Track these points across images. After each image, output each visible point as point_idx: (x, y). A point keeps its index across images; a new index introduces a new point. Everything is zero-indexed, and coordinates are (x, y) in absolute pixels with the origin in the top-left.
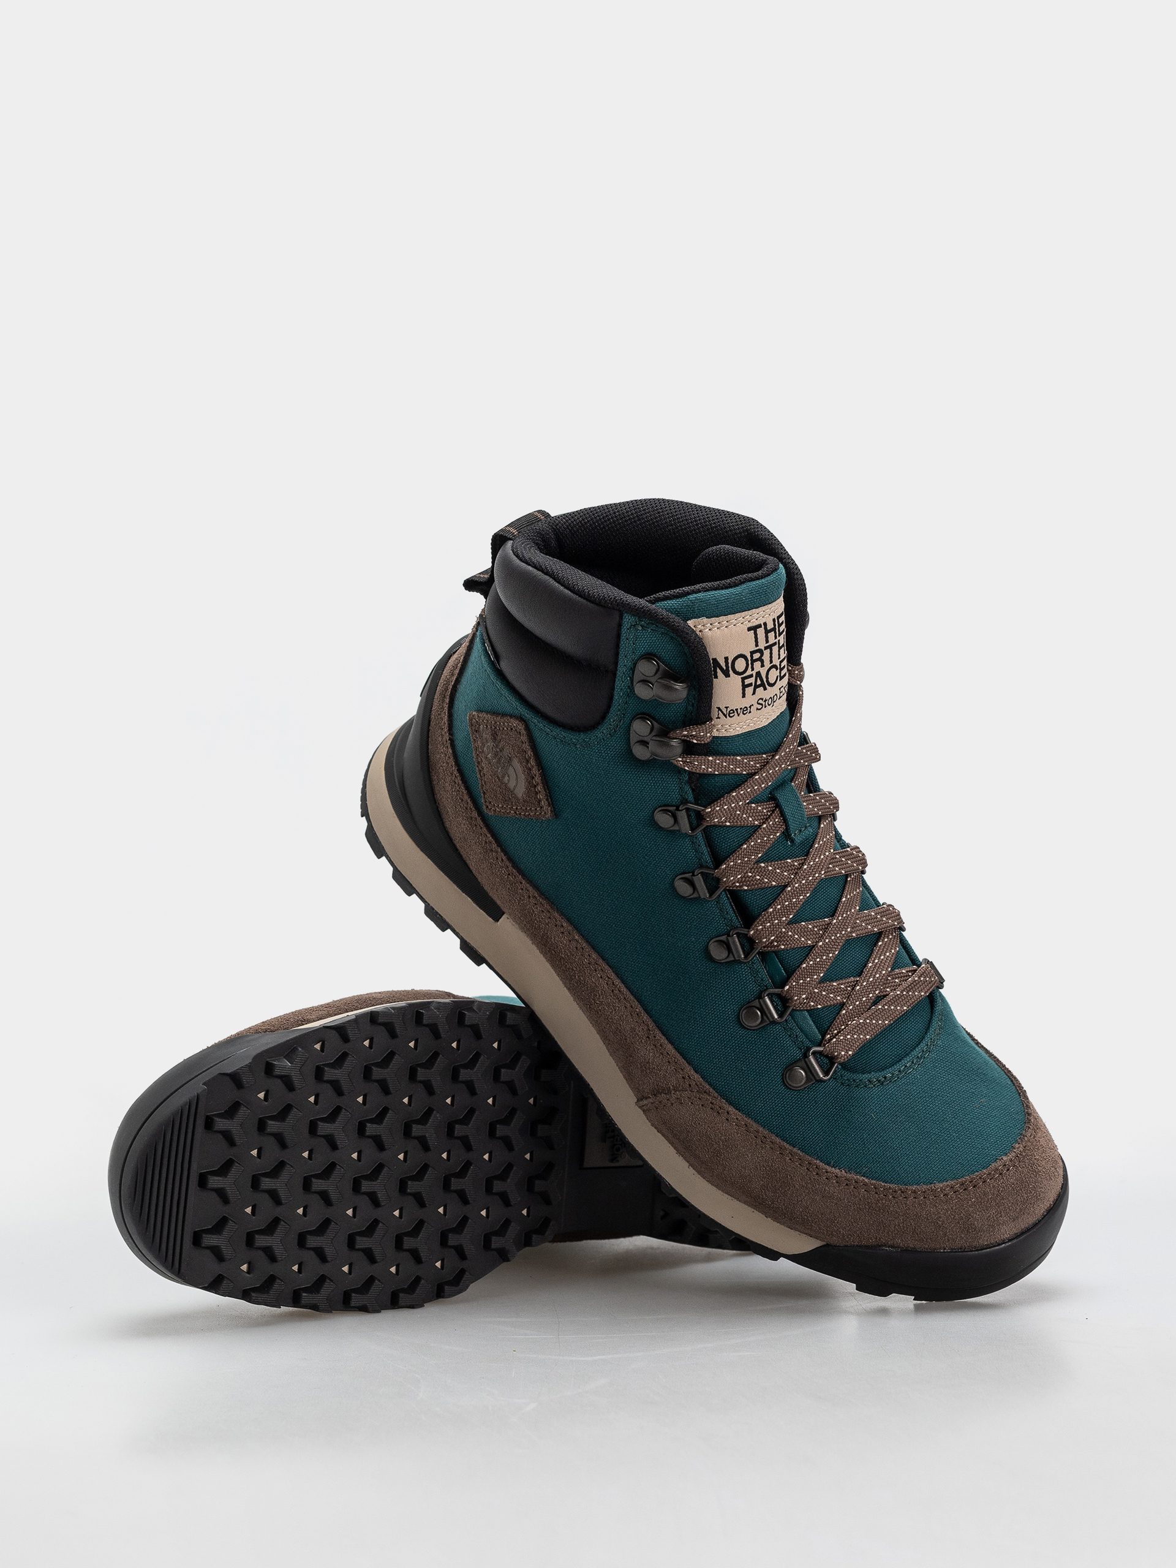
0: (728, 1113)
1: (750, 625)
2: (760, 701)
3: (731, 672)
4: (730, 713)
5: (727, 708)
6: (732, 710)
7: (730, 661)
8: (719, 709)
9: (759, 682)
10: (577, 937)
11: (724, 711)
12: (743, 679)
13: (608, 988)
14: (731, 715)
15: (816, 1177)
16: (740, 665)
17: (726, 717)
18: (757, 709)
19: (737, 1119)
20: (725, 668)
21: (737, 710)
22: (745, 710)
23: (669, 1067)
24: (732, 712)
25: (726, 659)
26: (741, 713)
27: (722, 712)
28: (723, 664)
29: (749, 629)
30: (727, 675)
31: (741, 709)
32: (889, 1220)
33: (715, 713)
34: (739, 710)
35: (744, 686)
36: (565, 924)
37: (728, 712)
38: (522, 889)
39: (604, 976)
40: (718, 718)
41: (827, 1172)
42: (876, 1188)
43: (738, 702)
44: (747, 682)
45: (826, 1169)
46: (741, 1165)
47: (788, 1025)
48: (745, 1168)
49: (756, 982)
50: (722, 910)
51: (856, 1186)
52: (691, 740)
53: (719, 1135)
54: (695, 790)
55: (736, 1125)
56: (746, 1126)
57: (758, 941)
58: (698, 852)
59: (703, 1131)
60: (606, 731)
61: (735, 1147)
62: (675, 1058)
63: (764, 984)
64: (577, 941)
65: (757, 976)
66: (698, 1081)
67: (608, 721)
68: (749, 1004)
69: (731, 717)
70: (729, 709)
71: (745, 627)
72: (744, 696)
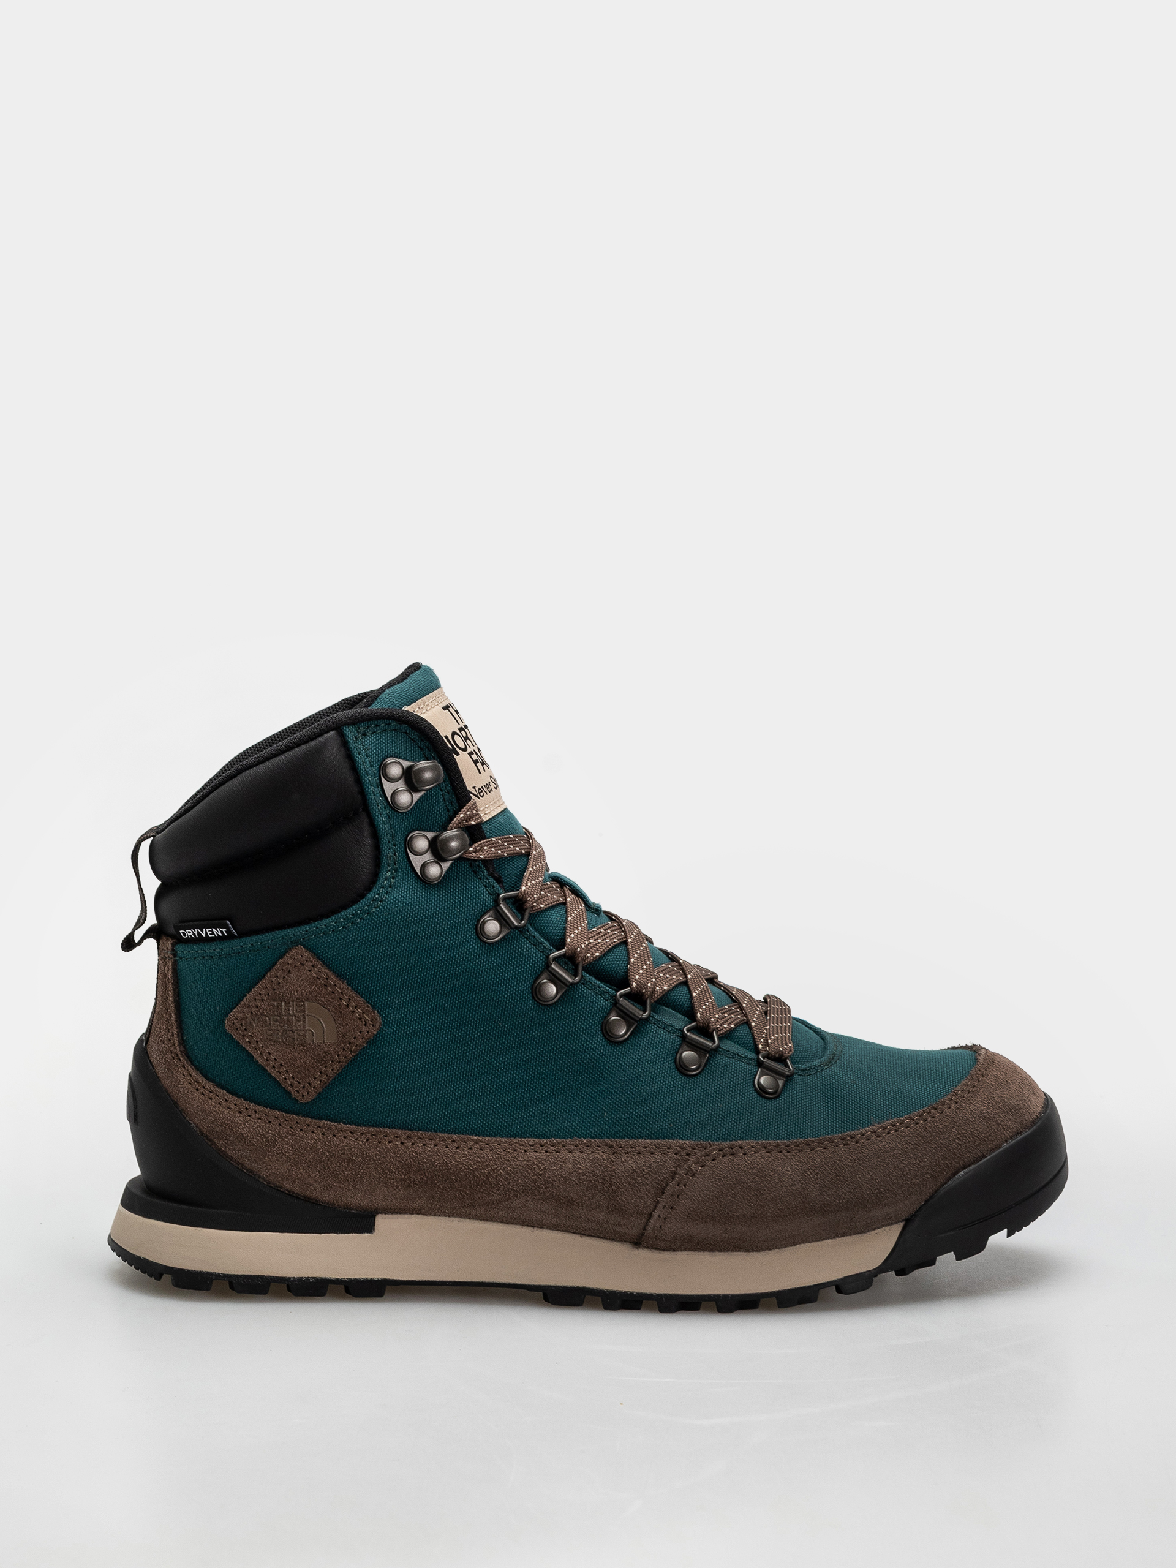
0: (741, 1148)
1: (441, 706)
2: (493, 778)
3: (458, 750)
4: (480, 793)
5: (474, 788)
6: (480, 788)
7: (452, 739)
8: (471, 790)
10: (474, 1139)
12: (470, 754)
13: (541, 1153)
14: (482, 794)
15: (858, 1145)
16: (459, 741)
17: (479, 798)
18: (496, 786)
19: (752, 1147)
21: (482, 787)
22: (489, 787)
23: (656, 1156)
24: (481, 790)
25: (448, 737)
26: (487, 792)
27: (475, 791)
28: (450, 743)
29: (443, 709)
31: (484, 786)
32: (947, 1139)
34: (484, 788)
35: (475, 762)
36: (453, 1137)
39: (527, 1148)
43: (480, 780)
44: (474, 757)
46: (789, 1185)
47: (725, 1050)
48: (794, 1185)
49: (669, 1032)
50: (594, 988)
51: (897, 1129)
52: (469, 823)
53: (750, 1171)
54: (499, 880)
55: (756, 1153)
56: (765, 1148)
57: (644, 991)
58: (537, 944)
59: (732, 1182)
60: (389, 874)
61: (772, 1171)
62: (655, 1145)
63: (677, 1029)
64: (477, 1142)
65: (665, 1026)
66: (692, 1144)
67: (385, 862)
68: (677, 1052)
69: (482, 797)
70: (477, 789)
71: (439, 708)
72: (480, 773)
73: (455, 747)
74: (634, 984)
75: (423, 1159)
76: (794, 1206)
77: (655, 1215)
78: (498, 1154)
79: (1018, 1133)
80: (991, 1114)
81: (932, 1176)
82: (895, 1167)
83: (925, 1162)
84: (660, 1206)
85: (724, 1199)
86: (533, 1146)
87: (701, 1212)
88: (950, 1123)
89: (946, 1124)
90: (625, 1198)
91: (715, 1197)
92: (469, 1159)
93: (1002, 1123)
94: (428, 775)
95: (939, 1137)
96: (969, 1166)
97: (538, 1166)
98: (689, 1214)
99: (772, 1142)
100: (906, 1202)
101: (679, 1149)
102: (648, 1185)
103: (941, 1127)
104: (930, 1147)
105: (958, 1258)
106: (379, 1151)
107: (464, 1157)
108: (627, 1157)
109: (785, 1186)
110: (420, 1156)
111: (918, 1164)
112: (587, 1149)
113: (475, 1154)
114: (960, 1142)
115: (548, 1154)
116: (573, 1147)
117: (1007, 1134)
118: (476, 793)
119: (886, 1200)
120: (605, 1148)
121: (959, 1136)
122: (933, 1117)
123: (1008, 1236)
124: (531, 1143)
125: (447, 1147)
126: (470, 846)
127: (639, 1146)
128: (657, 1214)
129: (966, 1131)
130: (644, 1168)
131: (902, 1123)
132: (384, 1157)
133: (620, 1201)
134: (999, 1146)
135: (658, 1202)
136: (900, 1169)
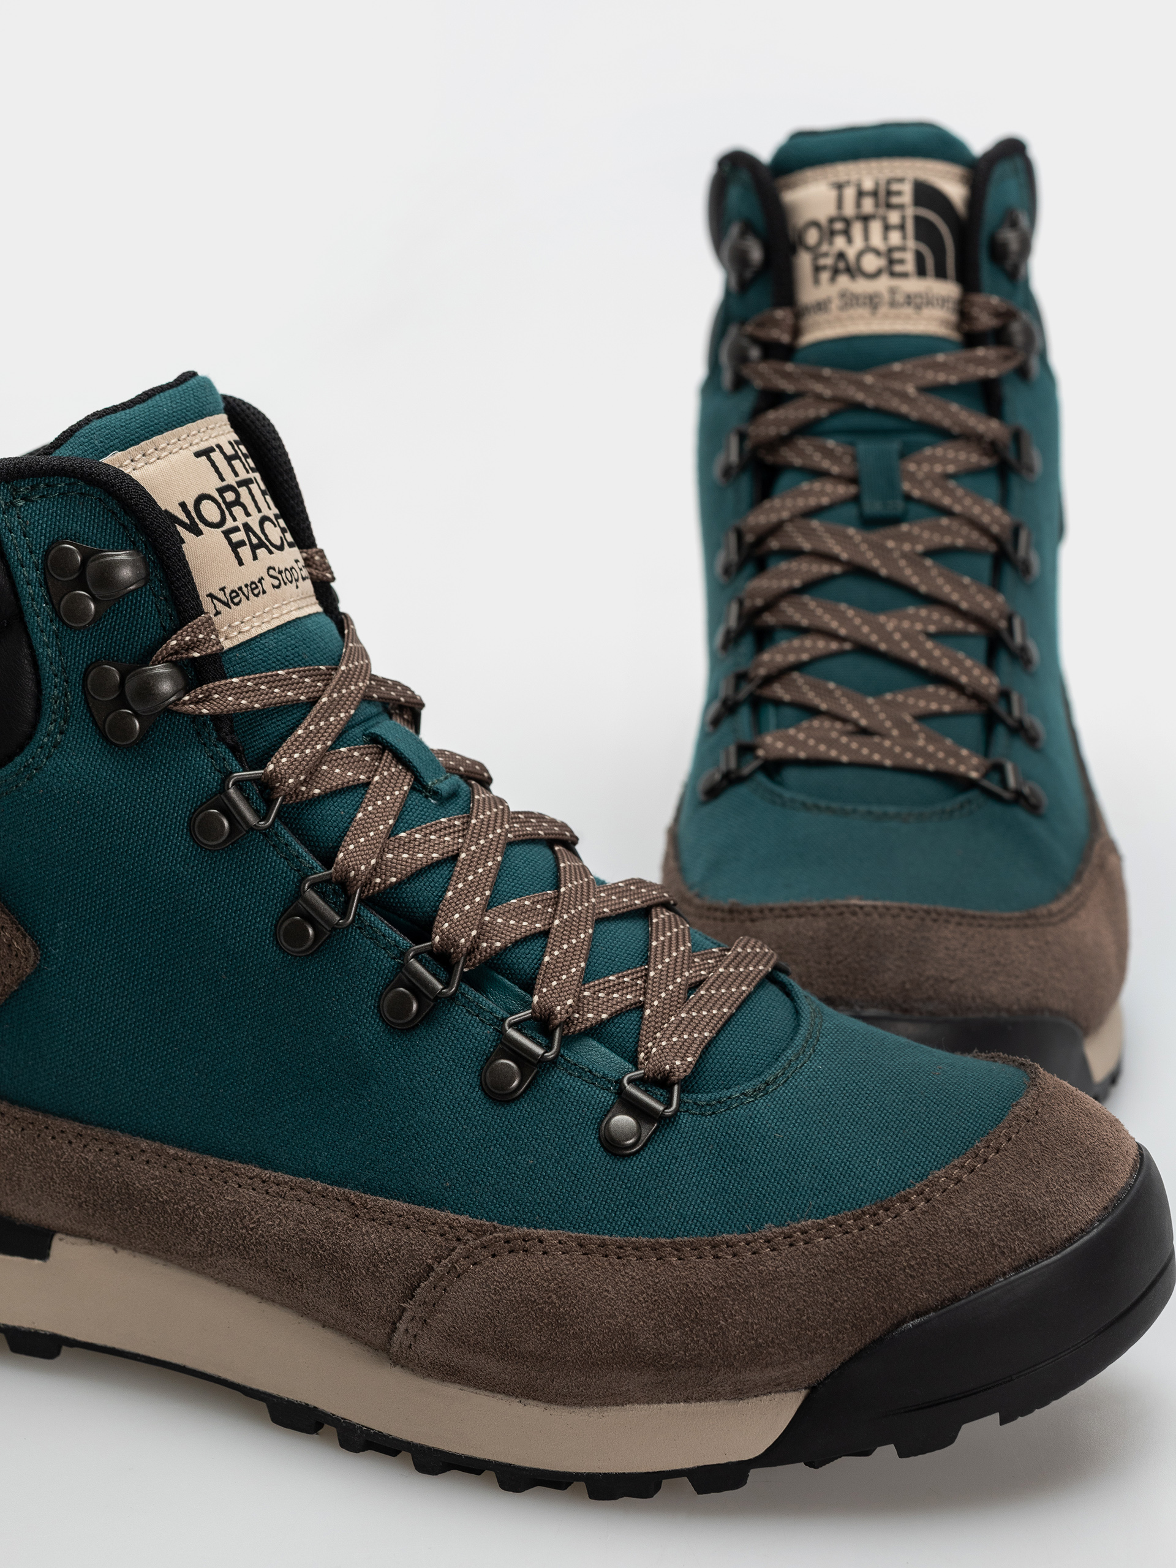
0: (541, 1241)
1: (196, 448)
2: (272, 572)
3: (201, 526)
4: (232, 599)
5: (223, 589)
6: (233, 591)
7: (191, 508)
8: (211, 596)
9: (255, 541)
10: (172, 1152)
11: (221, 595)
12: (227, 534)
13: (259, 1193)
14: (236, 600)
15: (736, 1260)
16: (210, 511)
17: (230, 607)
18: (274, 586)
19: (560, 1242)
20: (187, 521)
21: (240, 589)
22: (255, 588)
23: (411, 1234)
24: (234, 594)
25: (183, 505)
26: (251, 595)
27: (219, 600)
28: (182, 516)
29: (198, 454)
30: (199, 533)
31: (246, 586)
32: (890, 1265)
33: (207, 605)
34: (245, 589)
35: (235, 546)
36: (144, 1145)
37: (228, 595)
38: (53, 1138)
39: (243, 1181)
40: (217, 613)
41: (748, 1244)
42: (841, 1226)
43: (238, 577)
44: (236, 537)
45: (745, 1239)
46: (606, 1315)
47: (569, 1062)
48: (613, 1316)
49: (483, 1022)
50: (375, 936)
51: (807, 1239)
52: (190, 655)
53: (545, 1285)
54: (234, 749)
55: (563, 1253)
56: (581, 1246)
57: (452, 950)
58: (292, 858)
59: (515, 1297)
60: (52, 727)
61: (580, 1288)
62: (413, 1214)
63: (497, 1018)
64: (176, 1158)
65: (480, 1011)
66: (467, 1223)
67: (47, 708)
68: (489, 1059)
69: (237, 604)
70: (228, 591)
71: (189, 453)
72: (241, 563)
73: (197, 520)
74: (437, 938)
75: (96, 1171)
76: (610, 1350)
77: (401, 1326)
78: (200, 1184)
79: (1031, 1261)
80: (984, 1226)
81: (854, 1325)
82: (789, 1306)
83: (843, 1302)
84: (407, 1315)
85: (500, 1323)
86: (251, 1178)
87: (467, 1336)
88: (902, 1238)
89: (895, 1239)
90: (362, 1291)
91: (487, 1316)
92: (159, 1184)
93: (1002, 1244)
94: (126, 573)
95: (877, 1262)
96: (926, 1313)
97: (250, 1214)
98: (449, 1335)
99: (595, 1236)
100: (806, 1363)
101: (446, 1228)
102: (393, 1278)
103: (884, 1243)
104: (858, 1278)
105: (902, 1454)
106: (36, 1149)
107: (153, 1179)
108: (371, 1228)
109: (599, 1317)
110: (92, 1167)
111: (831, 1305)
112: (320, 1201)
113: (170, 1176)
114: (914, 1274)
115: (268, 1197)
116: (302, 1194)
117: (1006, 1263)
118: (224, 599)
119: (768, 1358)
120: (344, 1205)
121: (913, 1263)
122: (878, 1224)
123: (1001, 1424)
124: (249, 1174)
125: (132, 1159)
126: (187, 692)
127: (391, 1211)
128: (404, 1327)
129: (929, 1254)
130: (390, 1250)
131: (821, 1228)
132: (43, 1160)
133: (354, 1294)
134: (989, 1282)
135: (404, 1310)
136: (798, 1310)
